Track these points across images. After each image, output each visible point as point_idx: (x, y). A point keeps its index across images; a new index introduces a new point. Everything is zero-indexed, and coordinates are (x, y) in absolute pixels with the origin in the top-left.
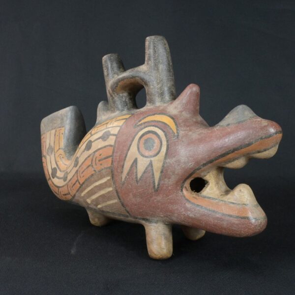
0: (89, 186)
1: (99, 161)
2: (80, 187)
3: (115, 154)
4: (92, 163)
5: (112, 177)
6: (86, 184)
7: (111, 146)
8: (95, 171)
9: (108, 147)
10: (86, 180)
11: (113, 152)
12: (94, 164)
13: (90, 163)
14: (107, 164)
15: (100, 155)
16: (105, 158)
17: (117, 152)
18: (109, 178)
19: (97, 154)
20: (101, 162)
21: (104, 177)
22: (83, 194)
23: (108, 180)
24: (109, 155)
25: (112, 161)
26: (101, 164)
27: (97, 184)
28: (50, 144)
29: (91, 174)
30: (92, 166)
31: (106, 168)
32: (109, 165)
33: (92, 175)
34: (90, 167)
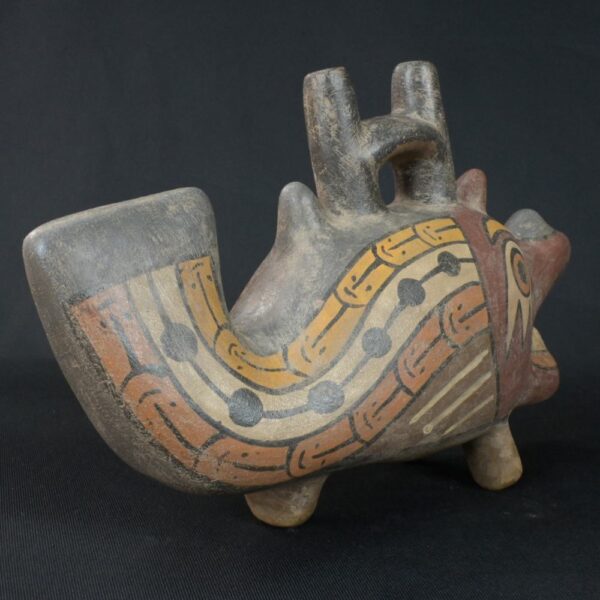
0: (441, 389)
1: (461, 321)
2: (412, 402)
3: (490, 299)
4: (443, 331)
5: (493, 349)
6: (432, 385)
7: (475, 284)
8: (454, 347)
9: (470, 288)
10: (432, 376)
11: (485, 297)
12: (449, 331)
13: (438, 332)
14: (481, 322)
15: (459, 308)
16: (473, 313)
17: (492, 295)
18: (486, 352)
19: (450, 307)
20: (465, 324)
21: (478, 353)
22: (414, 420)
23: (485, 359)
24: (480, 303)
25: (489, 314)
26: (467, 328)
27: (462, 375)
28: (165, 319)
29: (445, 357)
30: (445, 337)
31: (480, 333)
32: (485, 325)
33: (450, 358)
34: (441, 342)
